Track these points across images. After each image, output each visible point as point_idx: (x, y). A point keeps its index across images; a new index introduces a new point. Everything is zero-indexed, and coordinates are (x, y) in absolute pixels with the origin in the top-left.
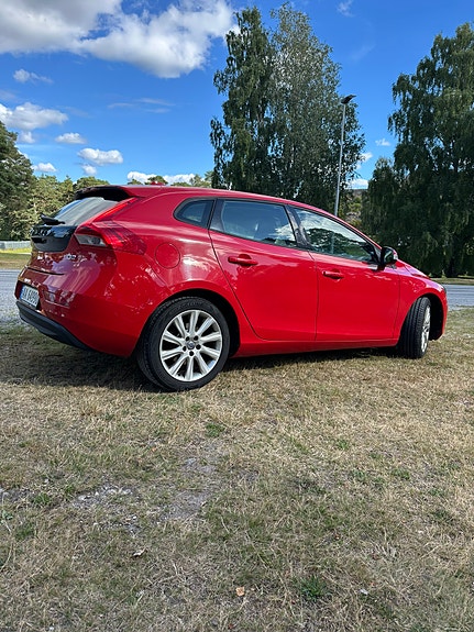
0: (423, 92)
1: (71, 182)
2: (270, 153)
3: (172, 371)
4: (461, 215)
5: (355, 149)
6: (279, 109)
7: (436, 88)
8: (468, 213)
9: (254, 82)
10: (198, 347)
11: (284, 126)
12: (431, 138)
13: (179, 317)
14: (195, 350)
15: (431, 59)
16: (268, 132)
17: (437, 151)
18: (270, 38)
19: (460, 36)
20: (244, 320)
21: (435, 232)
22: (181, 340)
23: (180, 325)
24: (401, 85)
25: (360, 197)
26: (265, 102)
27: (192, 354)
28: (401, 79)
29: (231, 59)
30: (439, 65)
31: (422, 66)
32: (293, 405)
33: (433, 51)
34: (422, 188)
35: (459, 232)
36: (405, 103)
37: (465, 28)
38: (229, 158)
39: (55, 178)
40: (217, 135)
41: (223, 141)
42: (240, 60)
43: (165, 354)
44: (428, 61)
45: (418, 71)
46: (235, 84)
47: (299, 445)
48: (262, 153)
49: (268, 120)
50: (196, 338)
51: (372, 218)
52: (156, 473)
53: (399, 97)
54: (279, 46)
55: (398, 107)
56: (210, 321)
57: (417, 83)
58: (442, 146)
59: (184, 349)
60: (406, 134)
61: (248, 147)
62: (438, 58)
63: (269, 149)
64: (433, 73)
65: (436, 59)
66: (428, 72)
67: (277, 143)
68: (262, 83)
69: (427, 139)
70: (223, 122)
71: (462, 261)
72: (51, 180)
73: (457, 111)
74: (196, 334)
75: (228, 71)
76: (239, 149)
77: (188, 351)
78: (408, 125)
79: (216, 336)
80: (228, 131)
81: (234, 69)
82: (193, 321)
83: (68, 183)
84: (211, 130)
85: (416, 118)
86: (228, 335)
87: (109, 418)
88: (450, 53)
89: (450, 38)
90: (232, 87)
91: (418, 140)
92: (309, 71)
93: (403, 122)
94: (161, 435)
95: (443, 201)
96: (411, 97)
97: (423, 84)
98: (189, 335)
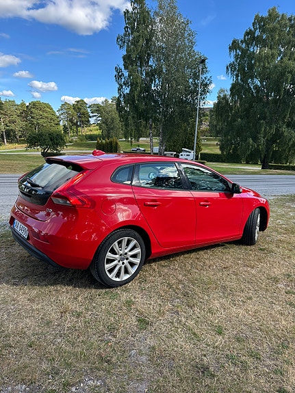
0: (248, 50)
1: (25, 104)
2: (153, 88)
3: (112, 276)
4: (271, 128)
5: (206, 85)
6: (158, 60)
7: (255, 48)
8: (275, 127)
9: (142, 42)
10: (127, 259)
11: (162, 71)
12: (252, 79)
13: (116, 243)
14: (125, 261)
15: (253, 29)
16: (151, 75)
17: (256, 87)
18: (152, 14)
19: (270, 15)
20: (153, 238)
21: (255, 139)
22: (117, 256)
23: (116, 248)
24: (234, 46)
25: (208, 113)
26: (149, 55)
27: (123, 263)
28: (234, 42)
29: (127, 27)
30: (257, 33)
31: (247, 34)
32: (186, 295)
33: (254, 24)
34: (247, 111)
35: (269, 139)
36: (236, 57)
37: (273, 10)
38: (127, 90)
39: (14, 101)
40: (119, 76)
41: (123, 80)
42: (133, 28)
43: (108, 267)
44: (251, 30)
45: (245, 37)
46: (130, 44)
47: (194, 334)
48: (148, 88)
49: (151, 66)
50: (126, 254)
51: (216, 126)
52: (114, 365)
53: (233, 53)
54: (158, 20)
55: (232, 59)
56: (134, 242)
57: (244, 44)
58: (259, 84)
59: (119, 261)
60: (237, 76)
61: (139, 85)
62: (257, 29)
63: (153, 85)
64: (254, 38)
65: (256, 29)
66: (251, 38)
67: (157, 82)
68: (147, 43)
69: (250, 80)
70: (123, 68)
71: (270, 156)
72: (12, 103)
73: (268, 63)
74: (126, 251)
75: (125, 35)
76: (133, 85)
77: (121, 262)
78: (238, 71)
79: (138, 250)
80: (126, 74)
81: (129, 34)
82: (124, 244)
83: (23, 104)
84: (115, 73)
85: (244, 66)
86: (144, 249)
87: (79, 315)
88: (264, 25)
89: (264, 16)
90: (128, 46)
91: (244, 80)
92: (177, 35)
93: (235, 69)
94: (112, 329)
95: (260, 119)
96: (240, 53)
97: (248, 45)
98: (121, 252)
